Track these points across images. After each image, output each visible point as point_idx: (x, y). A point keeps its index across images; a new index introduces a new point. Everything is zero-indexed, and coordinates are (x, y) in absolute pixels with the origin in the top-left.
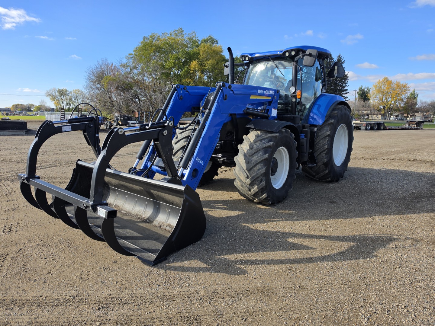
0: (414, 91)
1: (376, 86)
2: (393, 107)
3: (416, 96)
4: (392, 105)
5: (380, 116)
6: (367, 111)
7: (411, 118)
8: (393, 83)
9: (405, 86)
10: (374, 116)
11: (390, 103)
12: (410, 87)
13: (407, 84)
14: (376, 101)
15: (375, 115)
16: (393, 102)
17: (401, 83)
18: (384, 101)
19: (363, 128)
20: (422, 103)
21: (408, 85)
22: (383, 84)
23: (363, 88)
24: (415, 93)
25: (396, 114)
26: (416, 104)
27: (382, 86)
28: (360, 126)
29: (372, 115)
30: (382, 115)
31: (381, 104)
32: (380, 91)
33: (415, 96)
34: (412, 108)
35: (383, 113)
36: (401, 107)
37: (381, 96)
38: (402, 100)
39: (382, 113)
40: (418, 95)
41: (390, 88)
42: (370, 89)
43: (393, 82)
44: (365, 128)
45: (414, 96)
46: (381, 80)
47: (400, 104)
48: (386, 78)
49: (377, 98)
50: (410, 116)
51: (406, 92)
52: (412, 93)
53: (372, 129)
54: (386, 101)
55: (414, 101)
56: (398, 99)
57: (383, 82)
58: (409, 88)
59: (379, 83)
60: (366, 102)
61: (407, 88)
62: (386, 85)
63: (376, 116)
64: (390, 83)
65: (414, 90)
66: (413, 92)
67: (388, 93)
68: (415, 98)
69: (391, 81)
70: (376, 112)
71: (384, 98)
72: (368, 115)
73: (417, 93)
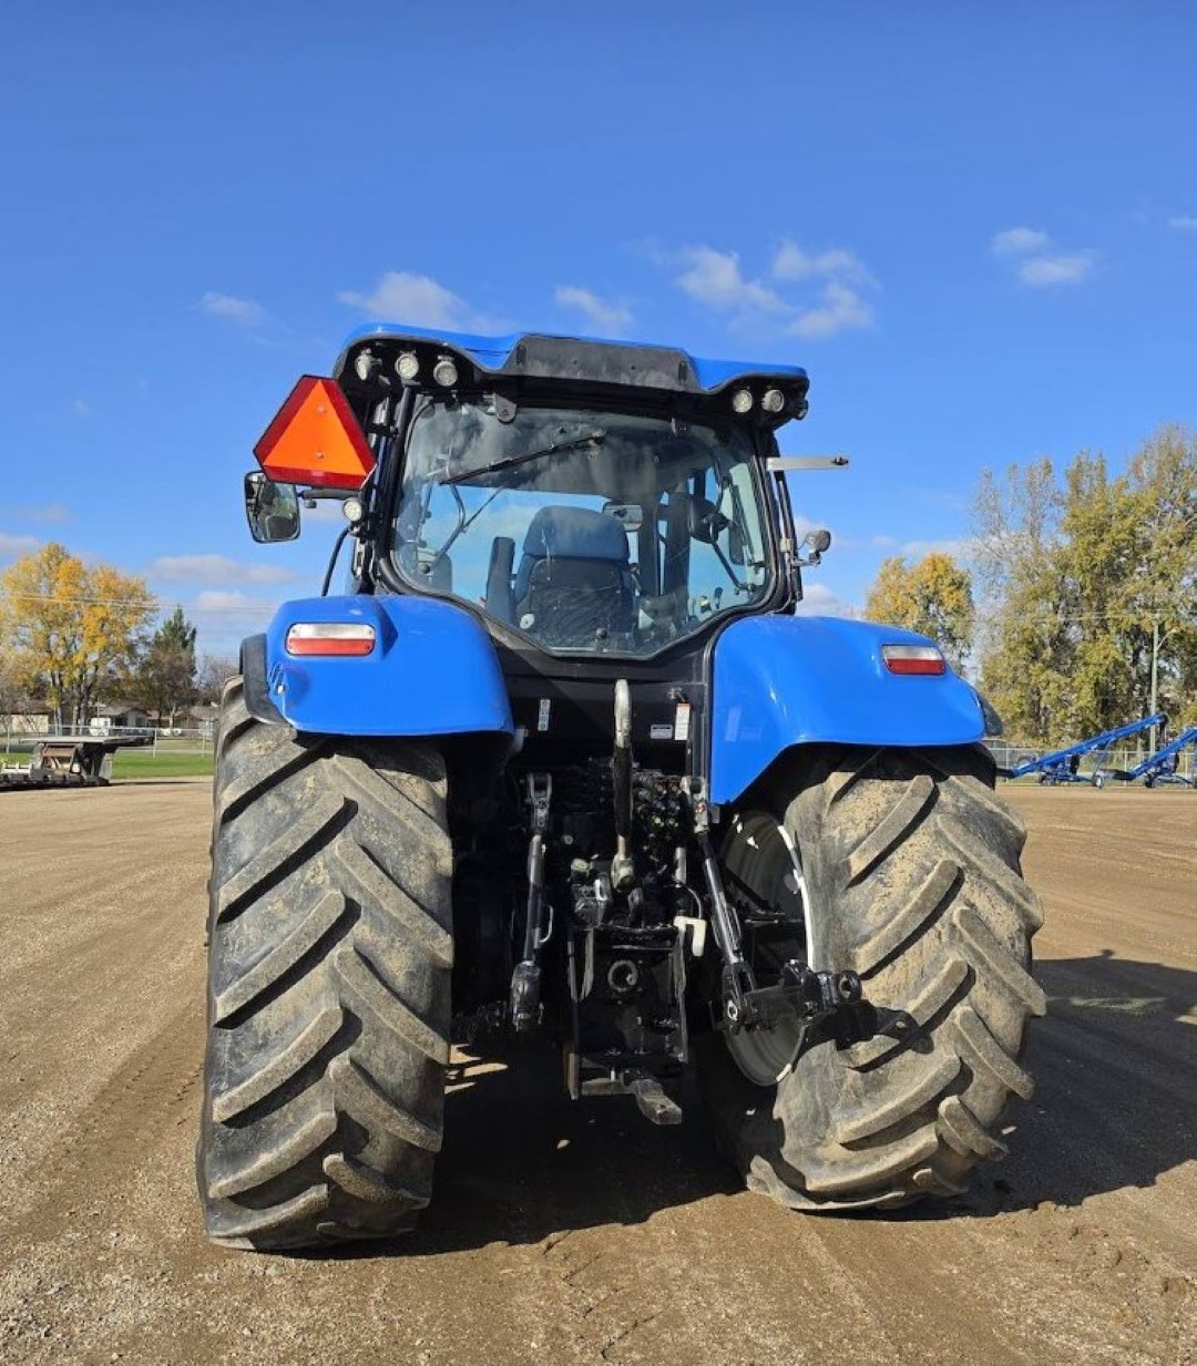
0: (179, 616)
2: (95, 678)
3: (187, 638)
4: (91, 671)
5: (47, 717)
7: (179, 730)
8: (86, 574)
9: (136, 590)
11: (78, 659)
13: (144, 585)
14: (21, 650)
15: (18, 713)
16: (93, 657)
17: (122, 577)
18: (53, 650)
20: (213, 668)
21: (149, 590)
22: (46, 576)
24: (185, 624)
25: (117, 712)
26: (193, 671)
27: (39, 582)
30: (50, 714)
31: (42, 664)
32: (33, 605)
33: (185, 634)
34: (175, 688)
35: (52, 703)
36: (129, 682)
37: (40, 627)
38: (131, 650)
39: (48, 703)
40: (194, 632)
41: (77, 592)
43: (85, 567)
45: (179, 636)
46: (35, 556)
47: (123, 667)
48: (58, 548)
49: (22, 637)
50: (171, 722)
51: (144, 615)
52: (170, 623)
54: (61, 650)
55: (180, 658)
56: (114, 645)
57: (45, 566)
58: (153, 599)
59: (26, 571)
61: (145, 600)
62: (57, 580)
63: (22, 718)
64: (75, 571)
65: (180, 611)
66: (175, 617)
67: (67, 614)
68: (185, 644)
69: (79, 564)
70: (24, 702)
71: (54, 639)
73: (193, 626)
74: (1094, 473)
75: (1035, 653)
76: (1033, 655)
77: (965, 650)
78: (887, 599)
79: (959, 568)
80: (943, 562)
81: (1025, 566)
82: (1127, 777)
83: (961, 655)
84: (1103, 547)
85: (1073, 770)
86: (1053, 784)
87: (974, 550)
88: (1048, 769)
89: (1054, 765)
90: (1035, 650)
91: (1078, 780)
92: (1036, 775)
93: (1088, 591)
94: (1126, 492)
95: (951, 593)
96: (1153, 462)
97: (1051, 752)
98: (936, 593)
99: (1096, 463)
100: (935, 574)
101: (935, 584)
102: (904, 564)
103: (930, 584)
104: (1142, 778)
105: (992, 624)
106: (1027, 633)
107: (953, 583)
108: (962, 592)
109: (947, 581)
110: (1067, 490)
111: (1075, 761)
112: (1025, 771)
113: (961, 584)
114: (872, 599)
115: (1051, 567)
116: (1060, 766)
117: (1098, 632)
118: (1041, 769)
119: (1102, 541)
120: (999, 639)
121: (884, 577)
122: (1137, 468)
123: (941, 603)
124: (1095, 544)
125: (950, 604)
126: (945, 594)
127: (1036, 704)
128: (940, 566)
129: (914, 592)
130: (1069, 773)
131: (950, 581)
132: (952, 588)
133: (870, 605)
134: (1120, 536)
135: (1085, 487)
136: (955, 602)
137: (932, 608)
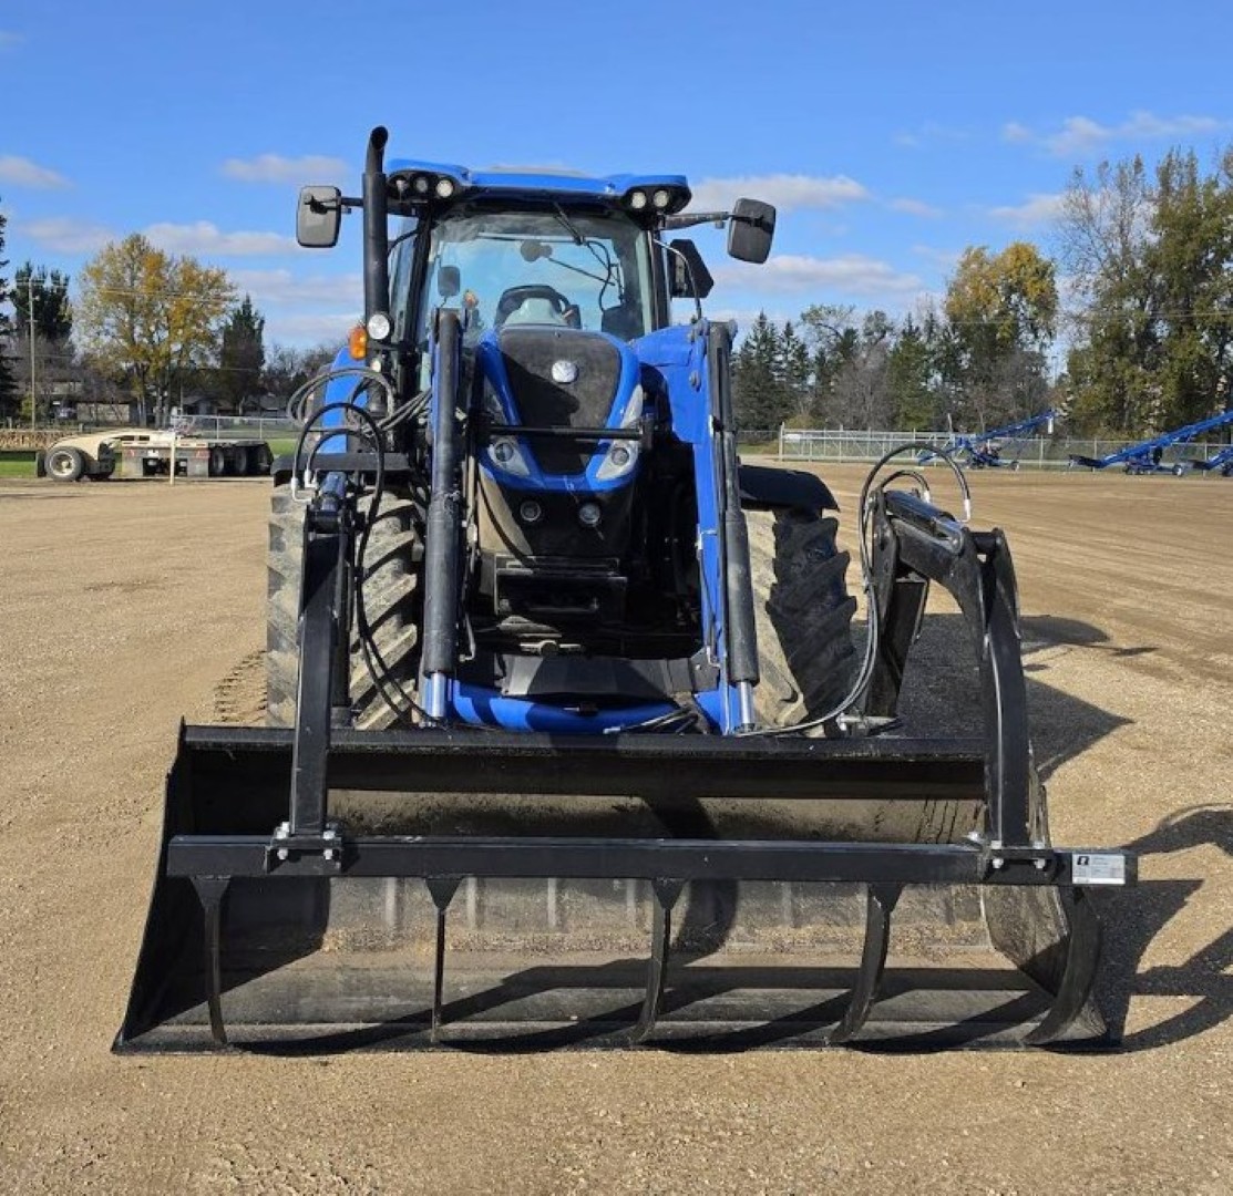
0: (247, 306)
1: (97, 274)
2: (176, 368)
3: (256, 327)
4: (174, 361)
5: (128, 406)
6: (66, 385)
7: (247, 419)
8: (169, 264)
9: (217, 280)
10: (102, 407)
11: (162, 350)
12: (236, 288)
13: (223, 274)
14: (106, 340)
15: (103, 402)
16: (176, 347)
17: (203, 267)
18: (137, 340)
19: (199, 466)
20: (282, 358)
21: (228, 280)
22: (129, 266)
23: (35, 274)
24: (253, 314)
25: (192, 401)
26: (261, 359)
27: (124, 272)
28: (186, 460)
29: (92, 402)
30: (133, 403)
31: (126, 356)
32: (118, 296)
33: (253, 324)
34: (247, 377)
35: (136, 393)
36: (207, 370)
37: (124, 318)
38: (211, 339)
39: (133, 393)
40: (262, 322)
41: (161, 282)
42: (67, 280)
43: (167, 257)
44: (205, 467)
45: (246, 327)
46: (118, 246)
47: (203, 356)
48: (138, 239)
49: (106, 327)
50: (241, 411)
51: (223, 306)
52: (239, 312)
53: (231, 471)
54: (145, 340)
55: (249, 347)
56: (196, 335)
57: (127, 256)
58: (231, 288)
59: (111, 260)
60: (59, 342)
61: (225, 290)
62: (139, 269)
63: (107, 407)
64: (158, 263)
65: (248, 300)
66: (244, 306)
67: (150, 305)
68: (252, 335)
69: (161, 255)
70: (111, 392)
71: (138, 330)
72: (71, 402)
73: (261, 315)
74: (1184, 170)
75: (1121, 348)
76: (1119, 350)
77: (1047, 341)
78: (969, 289)
79: (1044, 257)
80: (1026, 250)
81: (1114, 264)
82: (1208, 466)
83: (1043, 345)
84: (1190, 246)
85: (1156, 460)
86: (1138, 474)
87: (1064, 247)
88: (1134, 459)
89: (1139, 456)
90: (1121, 345)
91: (1161, 469)
92: (1121, 464)
93: (1175, 289)
94: (1217, 192)
95: (1035, 282)
97: (1134, 444)
98: (1019, 283)
99: (1186, 161)
100: (1019, 264)
101: (1018, 273)
102: (986, 253)
103: (1013, 273)
104: (1219, 467)
105: (1079, 319)
106: (1114, 330)
107: (1036, 273)
108: (1047, 282)
109: (1030, 271)
110: (1157, 187)
111: (1158, 453)
112: (1111, 461)
113: (1044, 273)
115: (1139, 264)
116: (1145, 457)
117: (1184, 328)
118: (1127, 460)
119: (1191, 239)
120: (1086, 335)
121: (965, 265)
122: (1228, 166)
123: (1024, 294)
124: (1183, 243)
125: (1034, 295)
126: (1028, 283)
127: (1120, 399)
128: (1024, 255)
129: (996, 281)
130: (1152, 463)
131: (1034, 270)
132: (1035, 278)
133: (950, 294)
134: (1207, 235)
135: (1175, 185)
136: (1038, 292)
137: (1014, 297)
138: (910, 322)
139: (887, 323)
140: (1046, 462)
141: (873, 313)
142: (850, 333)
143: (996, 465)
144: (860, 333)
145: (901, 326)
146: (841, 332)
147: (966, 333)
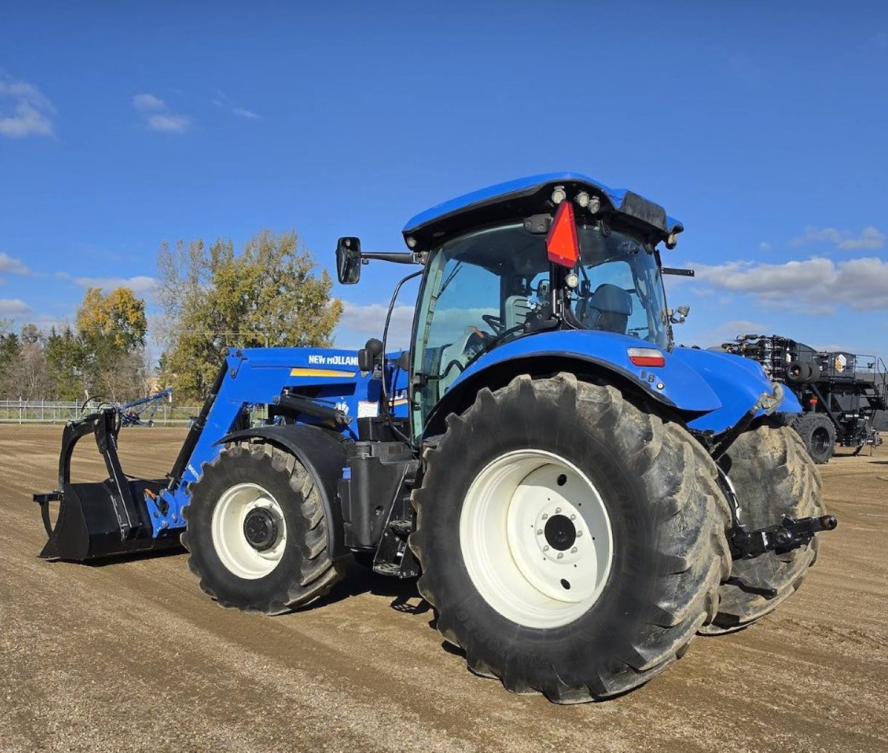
74: (226, 251)
76: (198, 353)
77: (141, 348)
78: (92, 314)
79: (138, 298)
80: (127, 293)
83: (139, 351)
90: (198, 350)
93: (227, 318)
94: (246, 265)
95: (133, 312)
96: (257, 249)
98: (124, 312)
99: (227, 245)
100: (122, 301)
101: (122, 307)
102: (101, 293)
103: (119, 306)
106: (193, 340)
107: (133, 307)
108: (140, 313)
109: (130, 306)
110: (210, 259)
113: (138, 307)
114: (80, 314)
117: (234, 342)
121: (88, 300)
122: (248, 252)
123: (127, 319)
125: (132, 320)
126: (129, 313)
127: (199, 382)
128: (126, 296)
129: (109, 310)
131: (132, 305)
132: (133, 310)
133: (79, 316)
135: (221, 259)
136: (136, 319)
137: (120, 321)
138: (54, 332)
139: (37, 332)
140: (169, 421)
141: (27, 325)
142: (13, 337)
143: (138, 424)
144: (20, 338)
145: (47, 334)
146: (6, 336)
147: (92, 341)
